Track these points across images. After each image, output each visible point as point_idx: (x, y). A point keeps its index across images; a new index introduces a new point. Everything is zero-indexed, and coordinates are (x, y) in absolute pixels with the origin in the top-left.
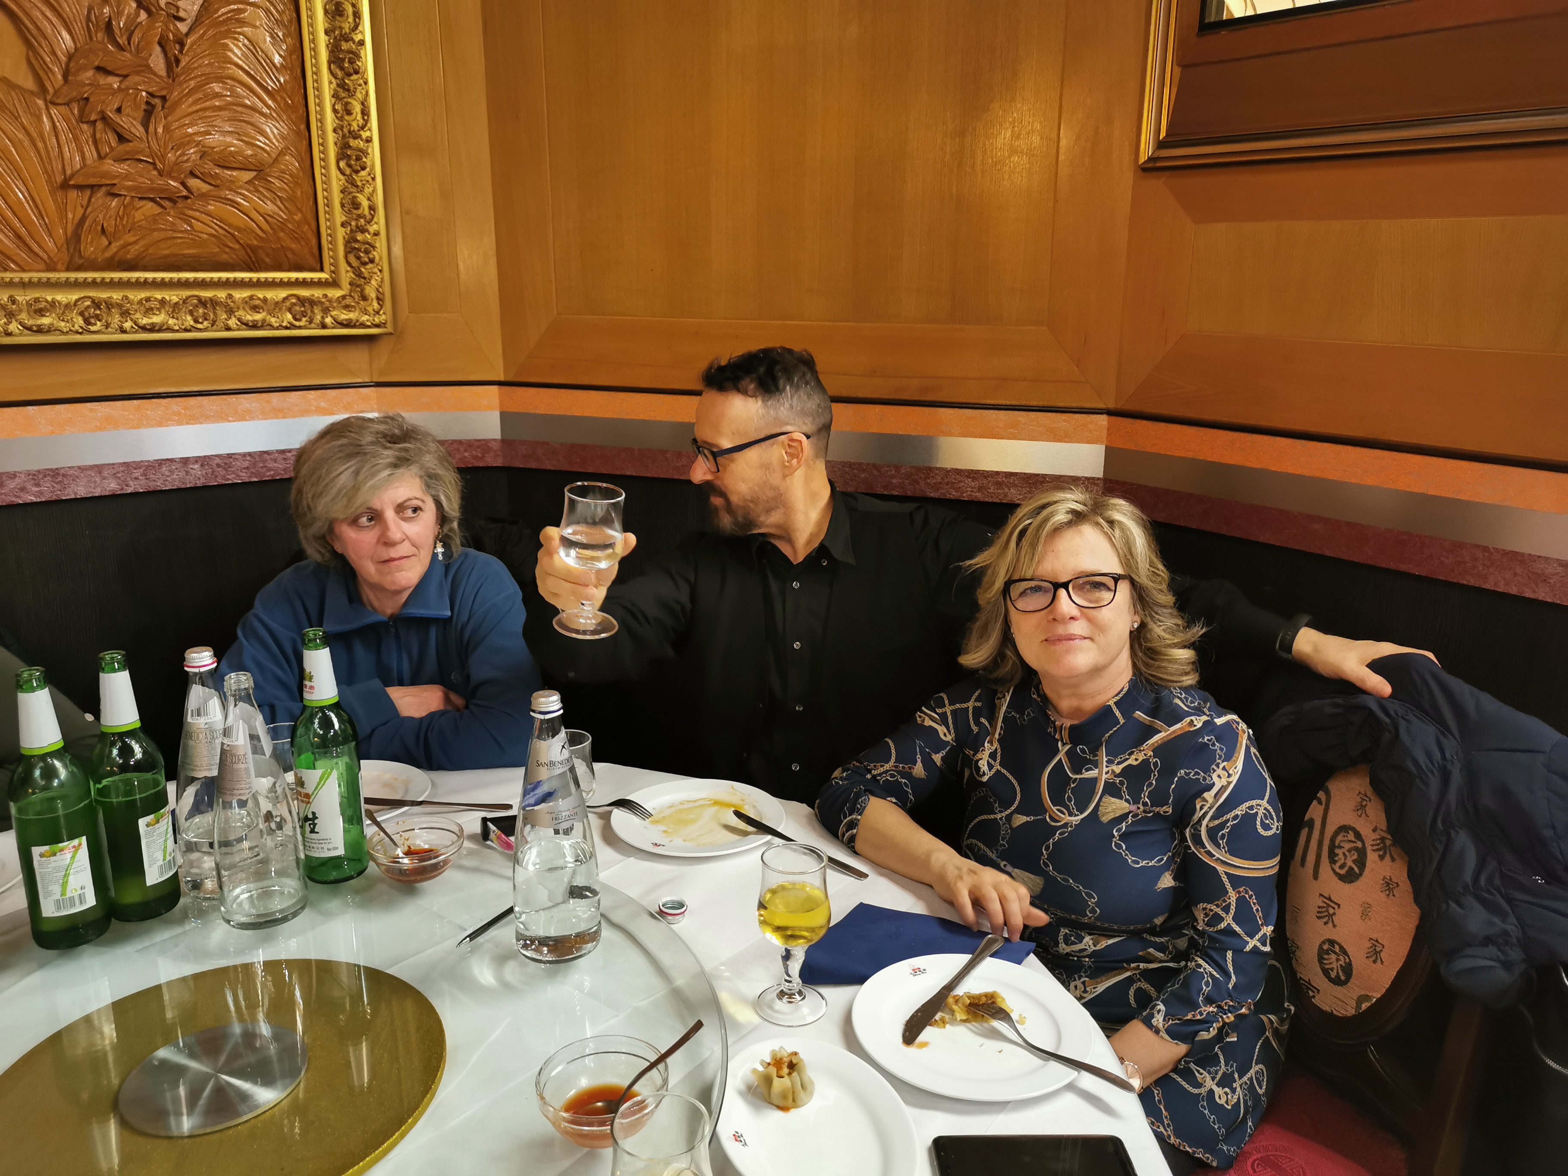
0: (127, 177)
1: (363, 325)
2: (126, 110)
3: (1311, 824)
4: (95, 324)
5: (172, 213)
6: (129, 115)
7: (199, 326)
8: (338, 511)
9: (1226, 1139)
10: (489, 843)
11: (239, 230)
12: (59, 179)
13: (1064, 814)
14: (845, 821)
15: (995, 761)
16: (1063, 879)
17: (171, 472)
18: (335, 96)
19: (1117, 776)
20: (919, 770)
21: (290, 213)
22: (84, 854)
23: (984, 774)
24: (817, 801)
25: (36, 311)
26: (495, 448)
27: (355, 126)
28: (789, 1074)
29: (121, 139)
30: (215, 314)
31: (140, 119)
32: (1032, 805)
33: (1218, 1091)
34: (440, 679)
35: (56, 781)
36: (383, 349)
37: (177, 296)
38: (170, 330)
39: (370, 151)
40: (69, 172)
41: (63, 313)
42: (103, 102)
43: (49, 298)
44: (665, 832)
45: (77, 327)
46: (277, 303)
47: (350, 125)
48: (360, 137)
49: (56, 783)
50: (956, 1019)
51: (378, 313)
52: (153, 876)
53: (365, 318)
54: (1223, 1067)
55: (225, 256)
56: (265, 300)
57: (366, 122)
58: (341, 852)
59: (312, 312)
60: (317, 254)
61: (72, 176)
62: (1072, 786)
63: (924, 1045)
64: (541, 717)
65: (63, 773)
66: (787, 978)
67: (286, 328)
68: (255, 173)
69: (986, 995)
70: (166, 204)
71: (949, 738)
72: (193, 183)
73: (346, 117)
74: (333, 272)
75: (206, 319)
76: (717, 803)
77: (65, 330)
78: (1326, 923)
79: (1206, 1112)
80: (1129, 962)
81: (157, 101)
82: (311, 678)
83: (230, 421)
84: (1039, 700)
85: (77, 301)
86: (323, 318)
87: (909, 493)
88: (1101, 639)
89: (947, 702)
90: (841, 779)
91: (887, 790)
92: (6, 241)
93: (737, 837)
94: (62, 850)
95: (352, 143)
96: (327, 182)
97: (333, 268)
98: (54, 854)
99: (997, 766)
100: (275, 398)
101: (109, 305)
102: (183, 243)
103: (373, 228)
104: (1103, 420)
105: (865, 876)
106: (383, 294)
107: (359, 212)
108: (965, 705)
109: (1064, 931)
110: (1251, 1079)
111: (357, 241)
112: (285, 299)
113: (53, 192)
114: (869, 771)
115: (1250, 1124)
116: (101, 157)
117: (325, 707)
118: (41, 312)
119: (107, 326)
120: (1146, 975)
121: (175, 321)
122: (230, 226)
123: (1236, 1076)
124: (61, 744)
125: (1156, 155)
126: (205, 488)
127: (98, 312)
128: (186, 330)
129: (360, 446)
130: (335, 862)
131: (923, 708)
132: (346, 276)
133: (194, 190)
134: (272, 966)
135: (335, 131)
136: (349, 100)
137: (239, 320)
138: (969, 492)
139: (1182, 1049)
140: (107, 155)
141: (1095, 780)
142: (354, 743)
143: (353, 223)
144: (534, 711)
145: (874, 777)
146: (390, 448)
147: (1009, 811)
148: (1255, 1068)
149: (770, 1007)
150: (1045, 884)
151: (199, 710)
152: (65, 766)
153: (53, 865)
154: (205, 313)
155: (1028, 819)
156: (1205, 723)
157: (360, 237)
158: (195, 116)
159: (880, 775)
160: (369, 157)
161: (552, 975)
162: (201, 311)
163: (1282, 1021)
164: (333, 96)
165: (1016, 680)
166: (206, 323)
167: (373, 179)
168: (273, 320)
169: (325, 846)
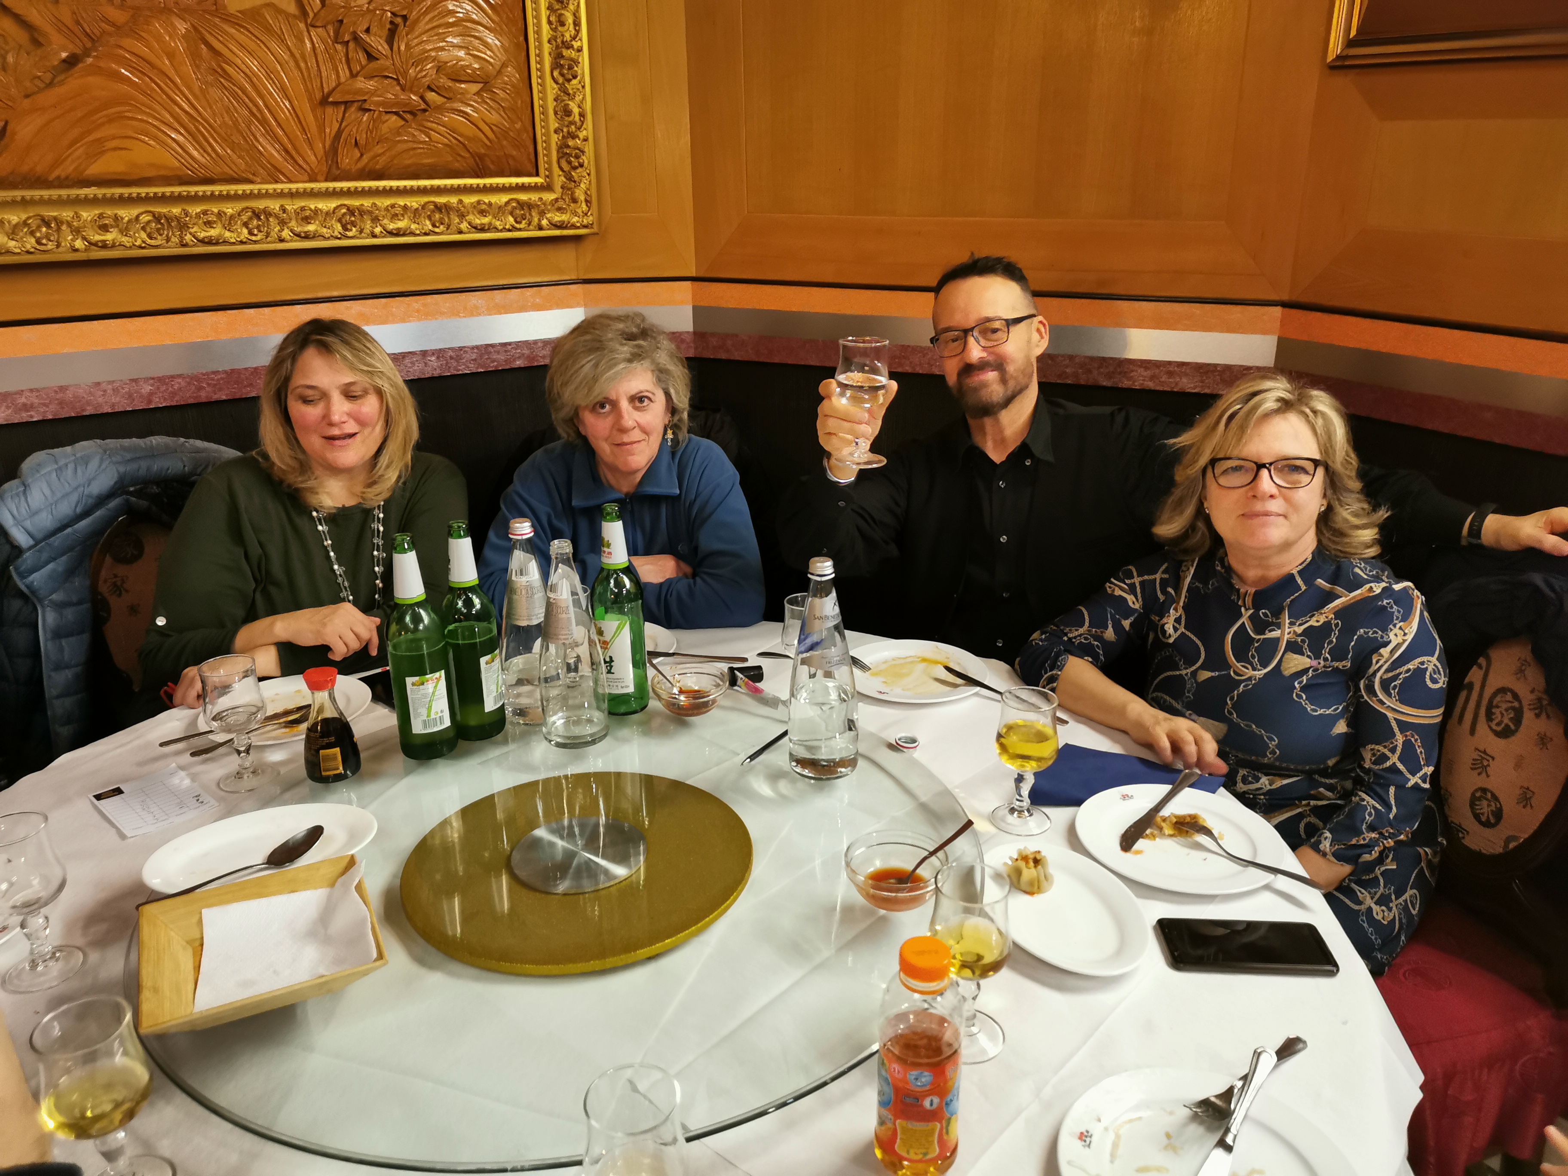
0: (373, 93)
1: (574, 227)
2: (374, 30)
3: (1470, 686)
4: (351, 230)
5: (413, 125)
6: (375, 35)
7: (437, 230)
8: (581, 400)
9: (1380, 950)
10: (736, 688)
11: (468, 138)
12: (318, 96)
13: (1247, 669)
14: (1046, 676)
15: (1180, 624)
16: (1246, 726)
17: (413, 363)
18: (550, 8)
19: (1300, 635)
20: (1110, 634)
21: (513, 122)
22: (443, 683)
23: (1170, 636)
24: (1018, 660)
25: (302, 219)
26: (688, 340)
27: (567, 37)
28: (1035, 867)
29: (371, 57)
30: (449, 218)
31: (384, 38)
32: (1216, 660)
33: (1376, 908)
34: (668, 549)
35: (421, 625)
36: (588, 247)
37: (417, 202)
38: (413, 234)
39: (580, 60)
40: (326, 90)
41: (325, 219)
42: (355, 23)
43: (313, 207)
44: (885, 682)
45: (336, 233)
46: (500, 207)
47: (563, 35)
48: (572, 47)
49: (421, 627)
50: (1164, 834)
51: (586, 214)
52: (490, 705)
53: (575, 219)
54: (1382, 888)
55: (457, 164)
56: (490, 204)
57: (578, 32)
58: (631, 689)
59: (530, 214)
60: (533, 160)
61: (330, 93)
62: (1256, 645)
63: (1139, 852)
64: (818, 579)
65: (426, 620)
66: (1018, 798)
67: (509, 230)
68: (480, 86)
69: (1190, 816)
70: (408, 117)
71: (1137, 606)
72: (431, 96)
73: (560, 28)
74: (547, 176)
75: (442, 224)
76: (924, 660)
77: (327, 236)
78: (1479, 774)
79: (1365, 925)
80: (1300, 799)
81: (399, 20)
82: (609, 546)
83: (460, 317)
84: (1223, 571)
85: (335, 209)
86: (539, 220)
87: (1083, 383)
88: (1294, 518)
89: (1135, 574)
90: (1041, 640)
91: (1083, 651)
92: (276, 154)
93: (948, 688)
94: (428, 681)
95: (566, 53)
96: (543, 91)
97: (547, 173)
98: (423, 684)
99: (1182, 629)
100: (498, 295)
101: (362, 212)
102: (425, 153)
103: (582, 134)
104: (1277, 312)
105: (1067, 722)
106: (590, 196)
107: (571, 119)
108: (1152, 577)
109: (1242, 772)
110: (1406, 901)
111: (568, 147)
112: (507, 203)
113: (313, 110)
114: (1066, 635)
115: (1403, 938)
116: (353, 76)
117: (619, 570)
118: (307, 220)
119: (361, 232)
120: (1316, 810)
121: (416, 226)
122: (461, 135)
123: (1393, 897)
124: (424, 597)
125: (1344, 54)
126: (441, 378)
127: (353, 219)
128: (426, 234)
129: (601, 341)
130: (622, 699)
131: (1112, 580)
132: (559, 180)
133: (430, 103)
134: (583, 779)
135: (549, 42)
136: (563, 12)
137: (470, 223)
138: (1141, 381)
139: (1347, 869)
140: (358, 73)
141: (1277, 640)
142: (640, 601)
143: (565, 130)
144: (812, 574)
145: (1070, 639)
146: (625, 344)
147: (1194, 668)
148: (1410, 892)
149: (1003, 819)
150: (1229, 730)
151: (521, 571)
152: (429, 615)
153: (422, 692)
154: (441, 219)
155: (1213, 674)
156: (1384, 589)
157: (571, 143)
158: (432, 33)
159: (1075, 637)
160: (580, 65)
161: (821, 789)
162: (437, 216)
163: (1435, 853)
164: (548, 9)
165: (1202, 552)
166: (442, 227)
167: (583, 87)
168: (498, 223)
169: (620, 685)
